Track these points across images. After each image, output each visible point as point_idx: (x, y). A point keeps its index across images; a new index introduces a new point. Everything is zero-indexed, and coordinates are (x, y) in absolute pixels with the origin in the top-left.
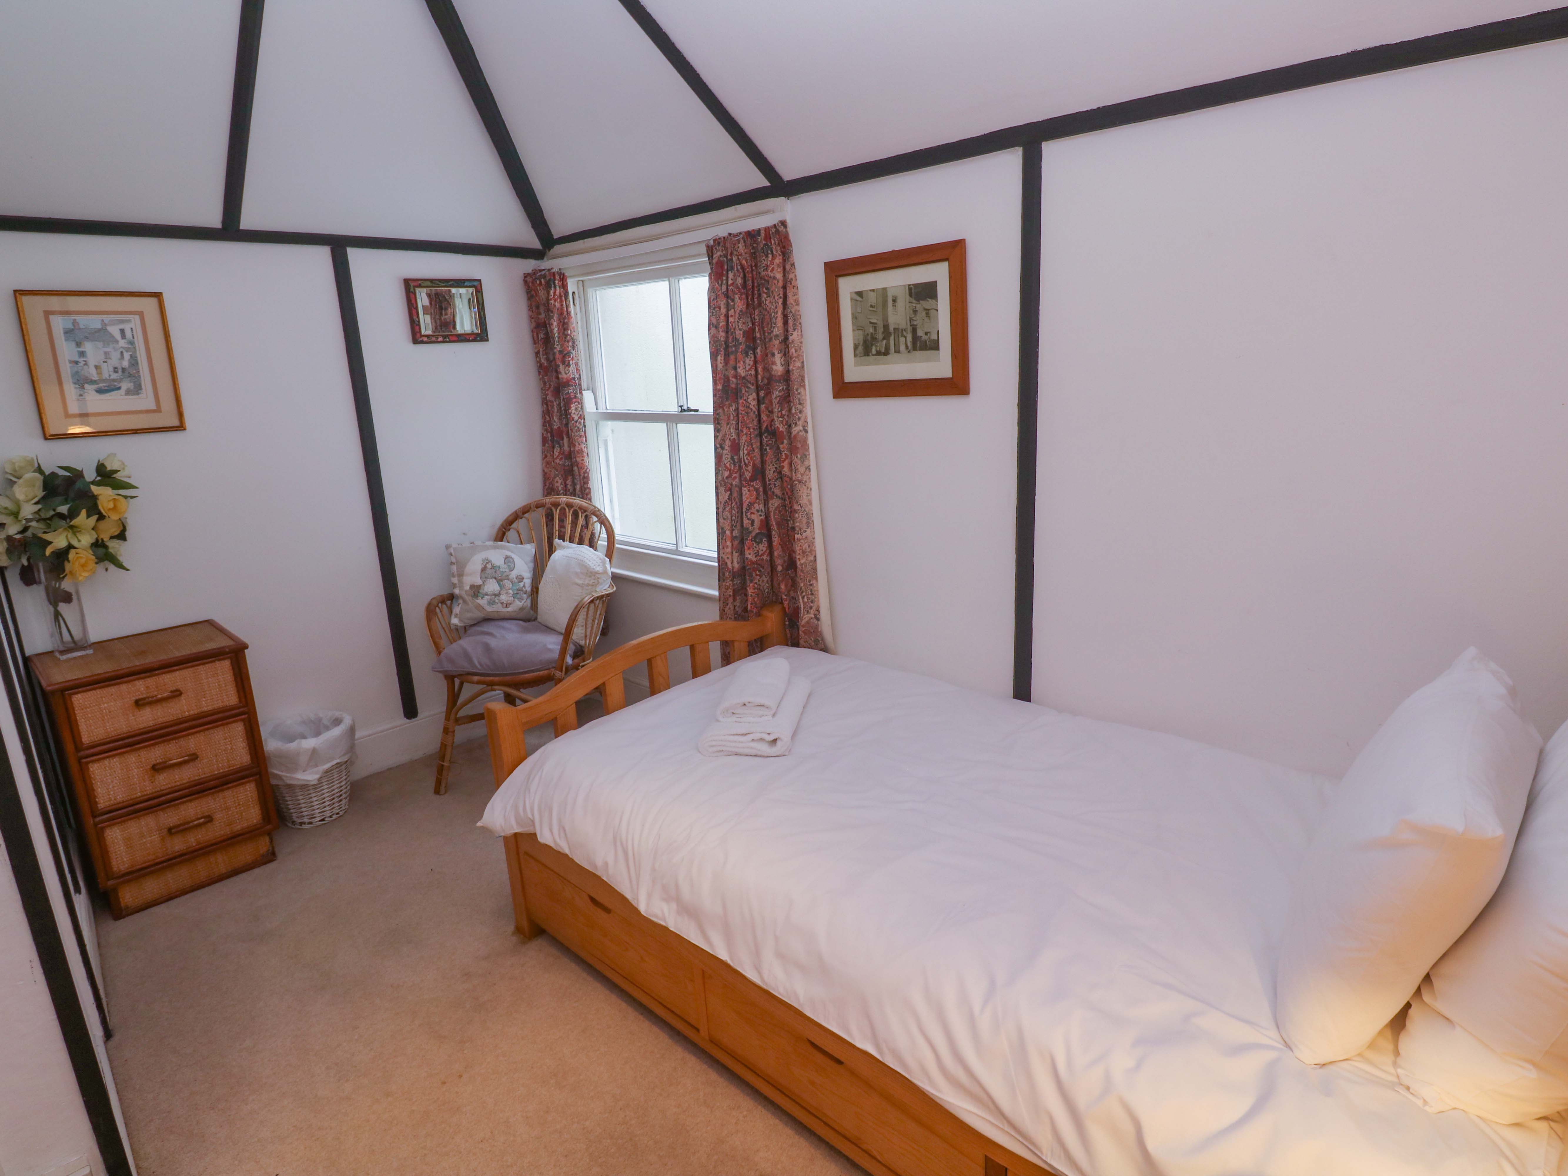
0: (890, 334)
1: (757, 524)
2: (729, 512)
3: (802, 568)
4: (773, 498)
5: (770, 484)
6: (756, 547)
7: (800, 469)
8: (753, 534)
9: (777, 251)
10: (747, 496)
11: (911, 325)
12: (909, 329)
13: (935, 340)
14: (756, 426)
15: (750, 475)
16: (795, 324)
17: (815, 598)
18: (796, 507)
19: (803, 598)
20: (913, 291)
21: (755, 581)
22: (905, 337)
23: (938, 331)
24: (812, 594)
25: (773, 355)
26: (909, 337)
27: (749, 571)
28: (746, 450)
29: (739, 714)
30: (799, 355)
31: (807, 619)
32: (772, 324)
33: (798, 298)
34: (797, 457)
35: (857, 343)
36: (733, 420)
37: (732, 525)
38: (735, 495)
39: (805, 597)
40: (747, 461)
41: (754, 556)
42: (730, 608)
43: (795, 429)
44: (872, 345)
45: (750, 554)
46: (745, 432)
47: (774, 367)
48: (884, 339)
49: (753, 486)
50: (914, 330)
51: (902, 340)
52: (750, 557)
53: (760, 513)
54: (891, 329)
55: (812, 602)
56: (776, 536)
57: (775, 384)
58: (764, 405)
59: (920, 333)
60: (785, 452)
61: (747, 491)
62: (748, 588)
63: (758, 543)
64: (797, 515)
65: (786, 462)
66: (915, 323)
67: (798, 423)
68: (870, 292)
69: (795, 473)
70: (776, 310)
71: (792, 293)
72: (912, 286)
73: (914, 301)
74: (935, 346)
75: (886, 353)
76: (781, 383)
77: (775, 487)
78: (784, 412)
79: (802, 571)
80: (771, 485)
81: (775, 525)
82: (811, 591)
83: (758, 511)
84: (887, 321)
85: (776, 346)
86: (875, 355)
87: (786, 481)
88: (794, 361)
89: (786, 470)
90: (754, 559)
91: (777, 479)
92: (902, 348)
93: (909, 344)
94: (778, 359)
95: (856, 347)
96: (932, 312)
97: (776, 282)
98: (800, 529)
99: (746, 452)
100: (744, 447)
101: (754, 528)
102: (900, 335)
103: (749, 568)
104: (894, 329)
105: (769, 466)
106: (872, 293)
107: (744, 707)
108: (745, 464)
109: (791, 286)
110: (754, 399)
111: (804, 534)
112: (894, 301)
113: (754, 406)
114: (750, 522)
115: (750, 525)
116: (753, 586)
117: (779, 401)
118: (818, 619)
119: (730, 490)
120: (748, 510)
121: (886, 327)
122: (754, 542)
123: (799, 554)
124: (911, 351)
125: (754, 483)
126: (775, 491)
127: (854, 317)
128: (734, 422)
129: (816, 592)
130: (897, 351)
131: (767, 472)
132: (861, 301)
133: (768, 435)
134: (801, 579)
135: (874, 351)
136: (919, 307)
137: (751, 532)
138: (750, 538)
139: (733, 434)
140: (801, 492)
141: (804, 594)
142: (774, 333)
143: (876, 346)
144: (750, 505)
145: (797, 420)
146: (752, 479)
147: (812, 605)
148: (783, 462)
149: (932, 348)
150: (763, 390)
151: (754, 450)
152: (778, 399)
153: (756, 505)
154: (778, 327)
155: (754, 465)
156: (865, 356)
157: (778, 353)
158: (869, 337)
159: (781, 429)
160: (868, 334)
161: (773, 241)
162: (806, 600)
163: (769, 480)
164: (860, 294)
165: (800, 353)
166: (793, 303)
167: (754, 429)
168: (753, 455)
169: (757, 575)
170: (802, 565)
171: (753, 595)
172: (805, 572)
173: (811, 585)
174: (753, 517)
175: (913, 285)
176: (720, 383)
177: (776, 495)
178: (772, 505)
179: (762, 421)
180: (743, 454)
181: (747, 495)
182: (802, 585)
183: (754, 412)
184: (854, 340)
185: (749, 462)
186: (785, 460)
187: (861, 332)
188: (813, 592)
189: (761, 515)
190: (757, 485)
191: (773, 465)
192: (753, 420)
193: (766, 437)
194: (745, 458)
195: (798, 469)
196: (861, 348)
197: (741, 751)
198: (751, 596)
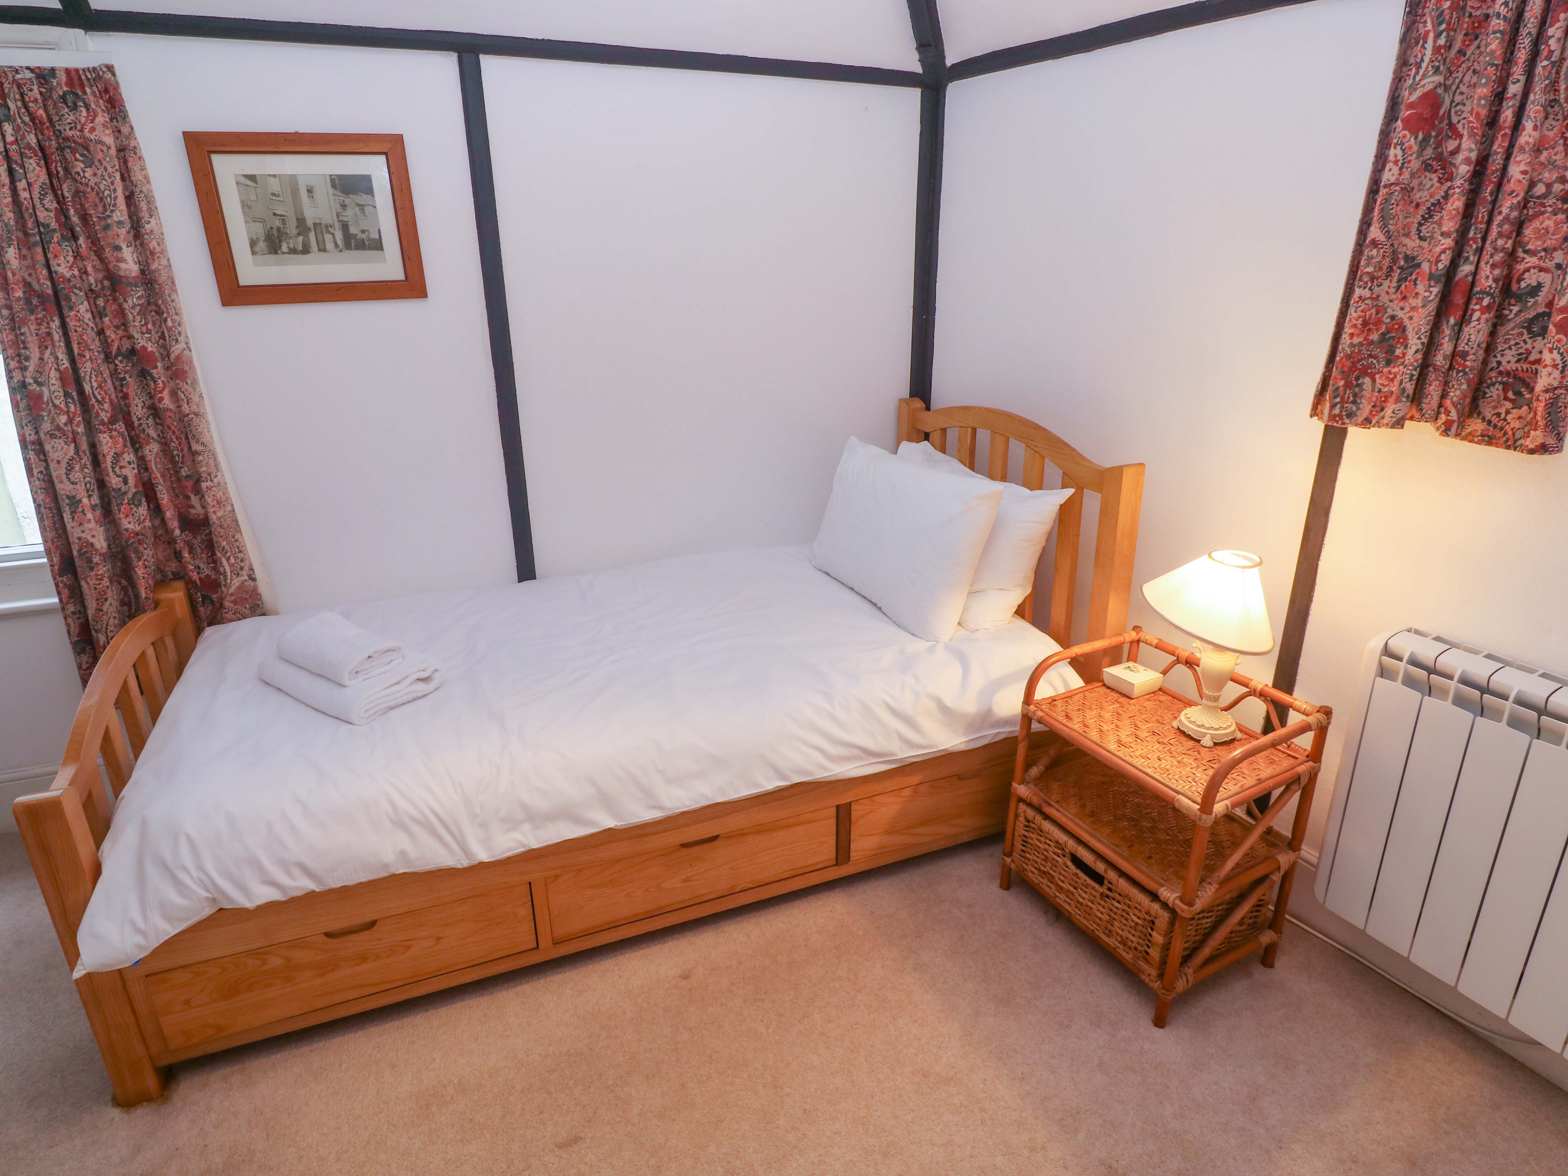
0: (309, 229)
1: (131, 481)
2: (80, 472)
3: (220, 522)
4: (148, 443)
5: (140, 425)
6: (136, 512)
7: (194, 399)
8: (130, 495)
9: (98, 105)
10: (109, 445)
11: (339, 221)
12: (337, 225)
13: (376, 239)
14: (100, 347)
15: (109, 415)
16: (150, 208)
17: (245, 555)
18: (196, 447)
19: (228, 559)
20: (337, 182)
21: (144, 558)
22: (333, 234)
23: (379, 230)
24: (240, 552)
25: (118, 248)
26: (339, 235)
27: (134, 545)
28: (95, 381)
29: (363, 670)
30: (162, 250)
31: (237, 584)
32: (106, 208)
33: (147, 174)
34: (187, 383)
35: (254, 238)
36: (60, 341)
37: (88, 491)
38: (85, 446)
39: (232, 557)
40: (99, 397)
41: (137, 525)
42: (111, 604)
43: (177, 347)
44: (280, 241)
45: (130, 523)
46: (88, 357)
47: (123, 266)
48: (299, 234)
49: (116, 430)
50: (345, 227)
51: (328, 237)
52: (131, 526)
53: (132, 466)
54: (310, 223)
55: (242, 561)
56: (164, 491)
57: (129, 289)
58: (107, 319)
59: (353, 230)
60: (162, 379)
61: (108, 438)
62: (136, 569)
63: (137, 506)
64: (201, 458)
65: (166, 392)
66: (346, 219)
67: (179, 339)
68: (268, 178)
69: (188, 403)
70: (112, 188)
71: (138, 166)
72: (334, 177)
73: (340, 194)
74: (378, 245)
75: (306, 250)
76: (139, 287)
77: (149, 427)
78: (150, 326)
79: (221, 526)
80: (143, 426)
81: (159, 478)
82: (238, 547)
83: (129, 463)
84: (302, 214)
85: (122, 236)
86: (288, 253)
87: (170, 417)
88: (158, 257)
89: (167, 402)
90: (138, 528)
91: (148, 417)
92: (330, 246)
93: (339, 242)
94: (128, 253)
95: (253, 243)
96: (368, 209)
97: (105, 148)
98: (209, 475)
99: (95, 385)
100: (91, 377)
101: (129, 487)
102: (324, 231)
103: (133, 543)
104: (314, 224)
105: (134, 400)
106: (272, 179)
107: (370, 660)
108: (97, 401)
109: (136, 157)
110: (87, 311)
111: (215, 480)
112: (310, 191)
113: (89, 319)
114: (121, 479)
115: (122, 484)
116: (144, 564)
117: (139, 311)
118: (254, 580)
119: (74, 440)
120: (115, 464)
121: (301, 222)
122: (132, 506)
123: (214, 506)
124: (344, 250)
125: (117, 426)
126: (150, 432)
127: (246, 206)
128: (62, 344)
129: (244, 548)
130: (322, 249)
131: (133, 409)
132: (255, 187)
133: (123, 358)
134: (221, 537)
135: (284, 248)
136: (347, 201)
137: (125, 493)
138: (126, 501)
139: (64, 361)
140: (201, 427)
141: (229, 554)
142: (116, 219)
143: (288, 243)
144: (117, 456)
145: (177, 335)
146: (113, 421)
147: (243, 564)
148: (161, 392)
149: (371, 248)
150: (100, 297)
151: (106, 381)
152: (138, 308)
153: (125, 455)
154: (121, 211)
155: (111, 401)
156: (270, 253)
157: (128, 246)
158: (275, 232)
159: (150, 349)
160: (271, 228)
161: (88, 90)
162: (232, 560)
163: (139, 419)
164: (252, 178)
165: (164, 248)
166: (143, 180)
167: (98, 351)
168: (106, 388)
169: (145, 549)
170: (219, 518)
171: (146, 576)
172: (225, 526)
173: (236, 541)
174: (125, 471)
175: (336, 175)
176: (19, 288)
177: (153, 438)
178: (150, 451)
179: (109, 341)
180: (92, 387)
181: (107, 443)
182: (225, 543)
183: (92, 328)
184: (248, 233)
185: (103, 398)
186: (163, 389)
187: (260, 225)
188: (241, 549)
189: (134, 469)
190: (121, 428)
191: (139, 399)
192: (94, 340)
193: (121, 362)
194: (96, 393)
195: (191, 398)
196: (262, 245)
197: (393, 703)
198: (144, 578)
